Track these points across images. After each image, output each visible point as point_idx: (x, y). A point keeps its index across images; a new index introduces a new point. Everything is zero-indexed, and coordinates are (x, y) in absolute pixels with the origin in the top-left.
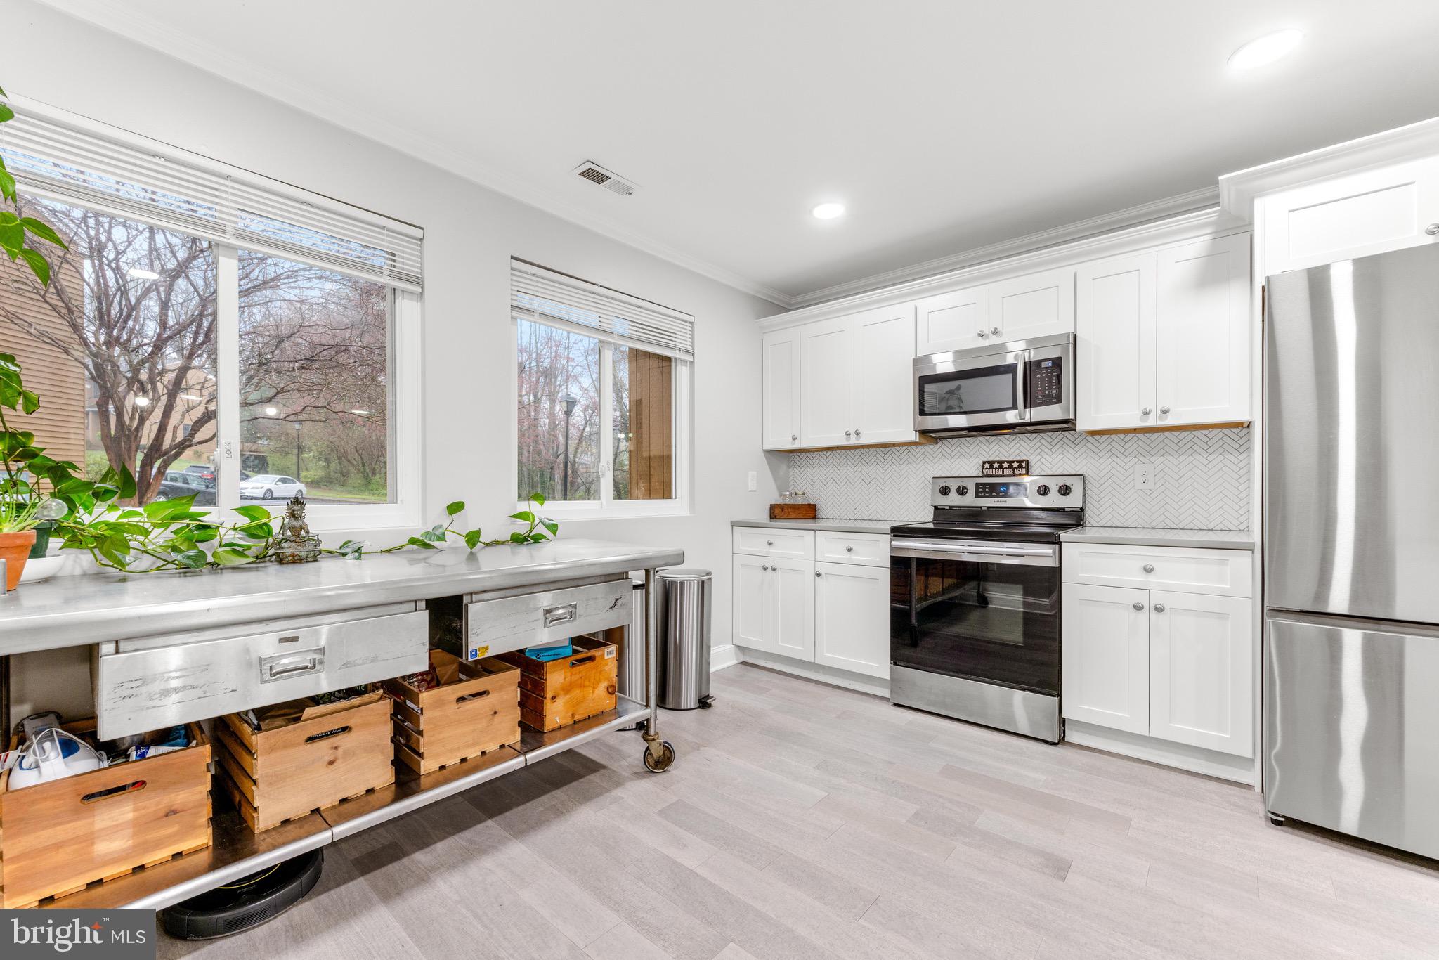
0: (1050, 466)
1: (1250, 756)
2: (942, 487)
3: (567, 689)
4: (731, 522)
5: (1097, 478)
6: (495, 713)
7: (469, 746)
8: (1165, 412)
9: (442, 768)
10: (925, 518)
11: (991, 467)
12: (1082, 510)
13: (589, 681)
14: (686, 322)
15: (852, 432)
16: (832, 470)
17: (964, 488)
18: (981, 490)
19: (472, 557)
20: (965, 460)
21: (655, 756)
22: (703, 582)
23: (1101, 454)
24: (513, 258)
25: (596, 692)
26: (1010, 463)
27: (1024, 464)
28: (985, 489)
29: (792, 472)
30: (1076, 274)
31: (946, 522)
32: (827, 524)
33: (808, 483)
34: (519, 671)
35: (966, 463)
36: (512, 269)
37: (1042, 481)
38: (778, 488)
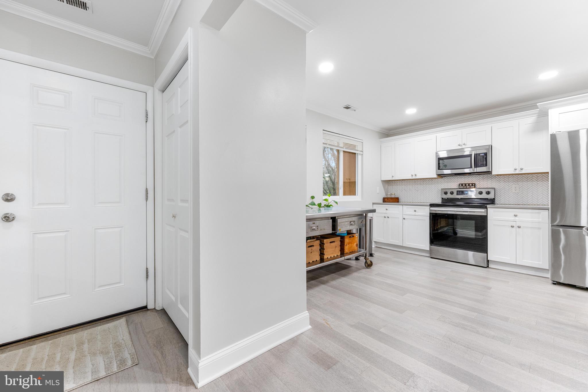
0: (482, 185)
1: (548, 269)
2: (445, 192)
3: (349, 244)
4: (373, 203)
5: (499, 189)
6: (336, 247)
7: (331, 254)
8: (522, 169)
9: (328, 257)
10: (439, 202)
11: (462, 186)
12: (494, 199)
13: (353, 242)
14: (360, 142)
15: (414, 175)
16: (404, 186)
17: (452, 192)
18: (459, 193)
19: (320, 210)
21: (368, 264)
23: (500, 182)
24: (323, 130)
25: (354, 245)
26: (469, 184)
27: (474, 185)
28: (460, 193)
29: (389, 187)
30: (492, 127)
31: (446, 202)
32: (403, 203)
33: (396, 191)
34: (340, 237)
35: (453, 184)
36: (323, 133)
37: (480, 190)
38: (385, 192)
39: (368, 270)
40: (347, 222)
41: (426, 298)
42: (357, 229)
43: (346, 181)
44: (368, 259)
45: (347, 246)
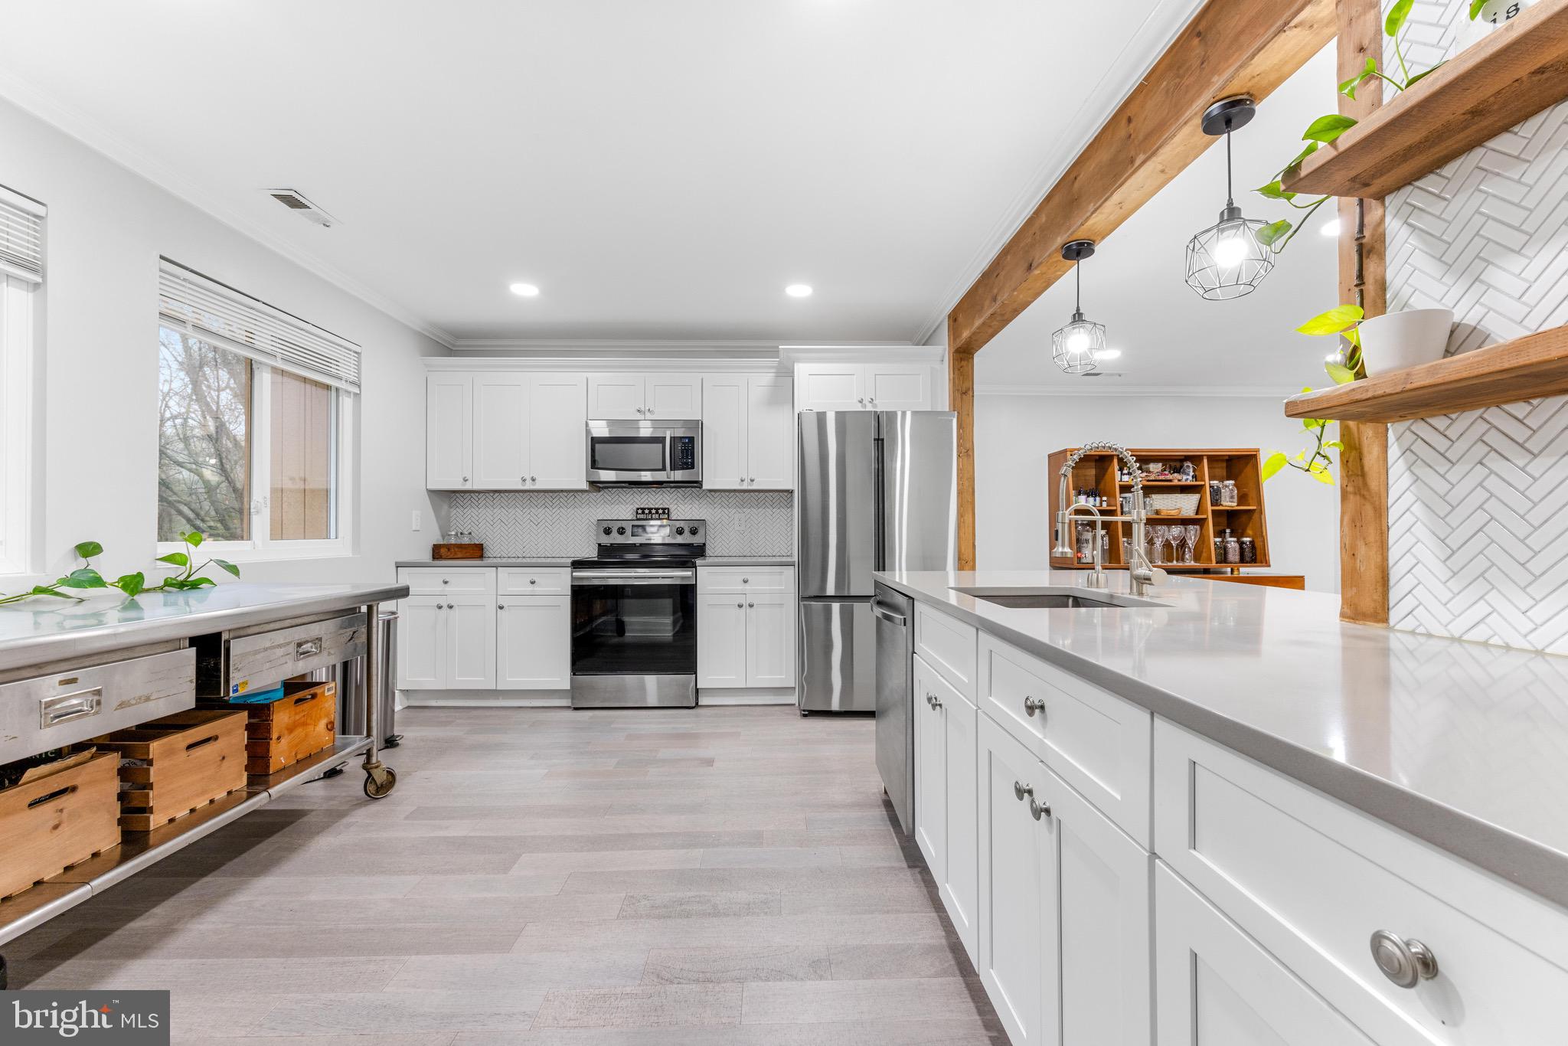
0: (683, 513)
1: (794, 685)
2: (605, 528)
3: (291, 730)
4: (396, 563)
5: (713, 523)
6: (224, 758)
7: (197, 796)
8: (752, 481)
9: (171, 821)
10: (591, 553)
11: (643, 513)
12: (704, 544)
13: (311, 719)
14: (350, 350)
15: (528, 478)
16: (500, 511)
17: (623, 529)
18: (636, 531)
19: (133, 605)
20: (623, 506)
21: (379, 782)
22: (389, 622)
23: (715, 506)
24: (162, 257)
25: (317, 729)
26: (657, 509)
27: (666, 511)
28: (638, 530)
29: (453, 512)
30: (702, 380)
31: (610, 555)
32: (495, 560)
33: (474, 524)
34: (246, 713)
35: (622, 508)
36: (161, 270)
37: (678, 524)
38: (441, 528)
39: (375, 807)
40: (280, 646)
41: (576, 850)
42: (334, 666)
43: (288, 485)
44: (377, 767)
45: (283, 740)
